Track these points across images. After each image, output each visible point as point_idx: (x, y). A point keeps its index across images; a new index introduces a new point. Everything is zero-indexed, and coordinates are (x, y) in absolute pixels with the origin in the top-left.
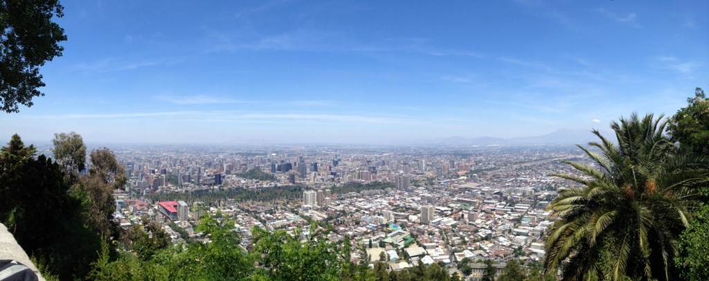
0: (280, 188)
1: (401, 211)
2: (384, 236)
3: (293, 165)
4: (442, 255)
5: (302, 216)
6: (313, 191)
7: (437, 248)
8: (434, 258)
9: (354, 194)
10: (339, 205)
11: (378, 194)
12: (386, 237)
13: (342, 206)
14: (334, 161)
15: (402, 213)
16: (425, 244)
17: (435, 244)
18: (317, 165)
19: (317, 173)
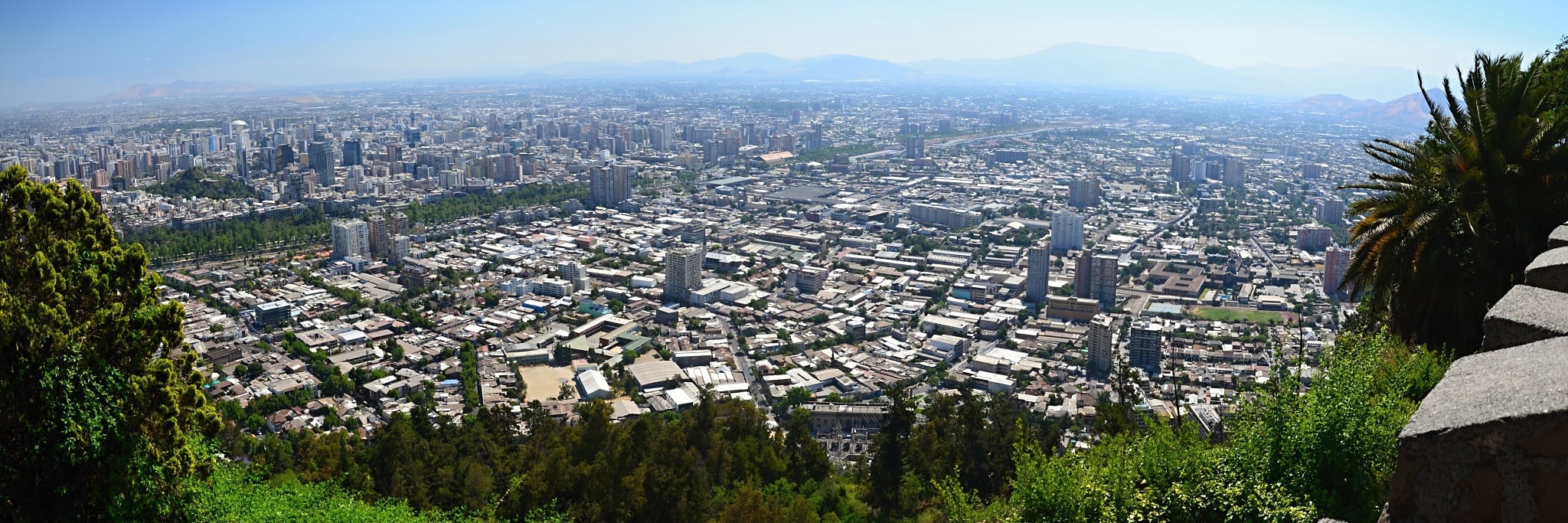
0: (263, 217)
1: (607, 265)
2: (565, 333)
3: (295, 150)
4: (727, 381)
5: (334, 292)
6: (358, 222)
7: (714, 364)
9: (473, 221)
10: (433, 254)
11: (543, 219)
12: (573, 336)
13: (443, 256)
14: (407, 133)
15: (613, 272)
16: (679, 354)
17: (708, 353)
18: (361, 147)
19: (362, 169)
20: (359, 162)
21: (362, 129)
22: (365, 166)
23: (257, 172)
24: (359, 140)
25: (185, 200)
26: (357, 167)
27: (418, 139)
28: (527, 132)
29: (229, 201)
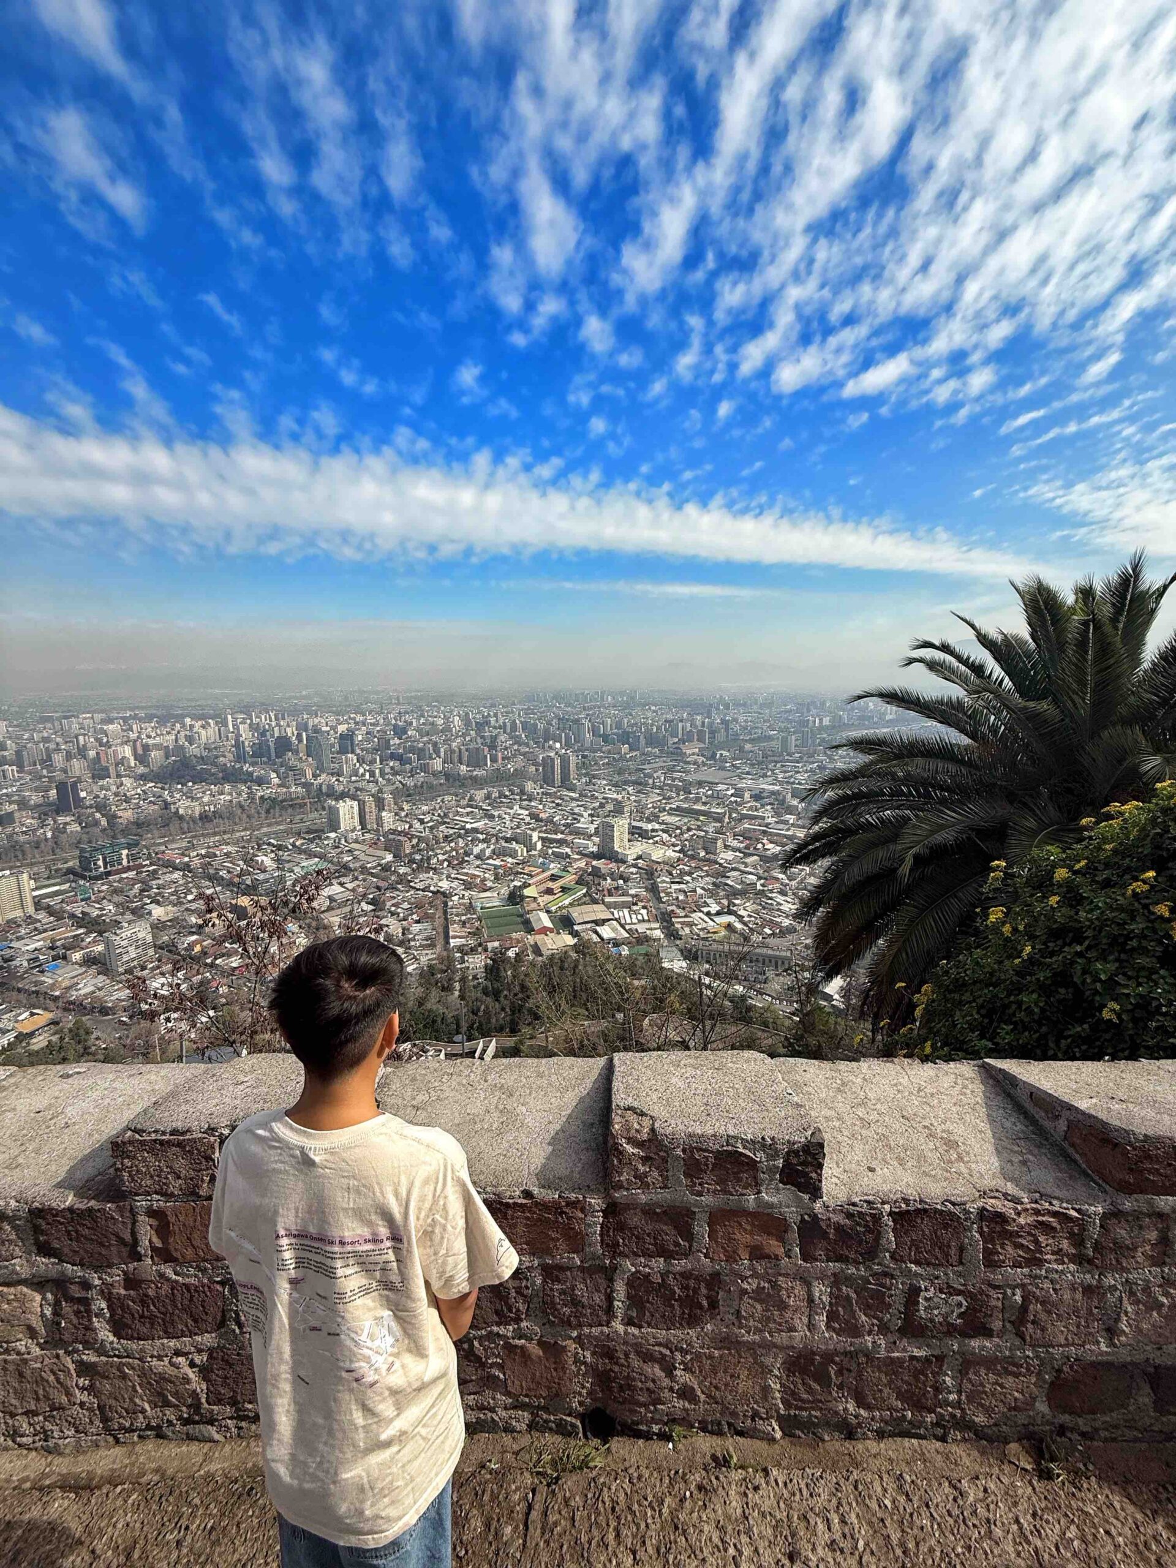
1: (556, 831)
2: (519, 884)
3: (293, 740)
4: (644, 921)
6: (350, 801)
7: (635, 908)
8: (627, 927)
11: (505, 796)
14: (396, 727)
15: (560, 836)
16: (608, 899)
17: (630, 899)
18: (355, 738)
19: (355, 758)
20: (353, 752)
21: (357, 723)
22: (358, 755)
23: (256, 760)
24: (353, 733)
25: (179, 786)
26: (350, 755)
27: (406, 733)
28: (495, 728)
29: (227, 788)
